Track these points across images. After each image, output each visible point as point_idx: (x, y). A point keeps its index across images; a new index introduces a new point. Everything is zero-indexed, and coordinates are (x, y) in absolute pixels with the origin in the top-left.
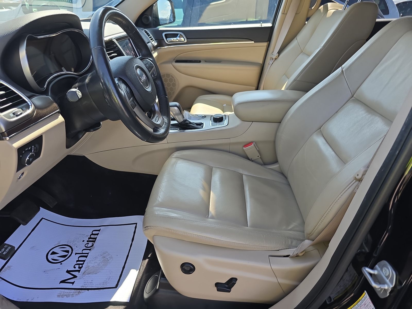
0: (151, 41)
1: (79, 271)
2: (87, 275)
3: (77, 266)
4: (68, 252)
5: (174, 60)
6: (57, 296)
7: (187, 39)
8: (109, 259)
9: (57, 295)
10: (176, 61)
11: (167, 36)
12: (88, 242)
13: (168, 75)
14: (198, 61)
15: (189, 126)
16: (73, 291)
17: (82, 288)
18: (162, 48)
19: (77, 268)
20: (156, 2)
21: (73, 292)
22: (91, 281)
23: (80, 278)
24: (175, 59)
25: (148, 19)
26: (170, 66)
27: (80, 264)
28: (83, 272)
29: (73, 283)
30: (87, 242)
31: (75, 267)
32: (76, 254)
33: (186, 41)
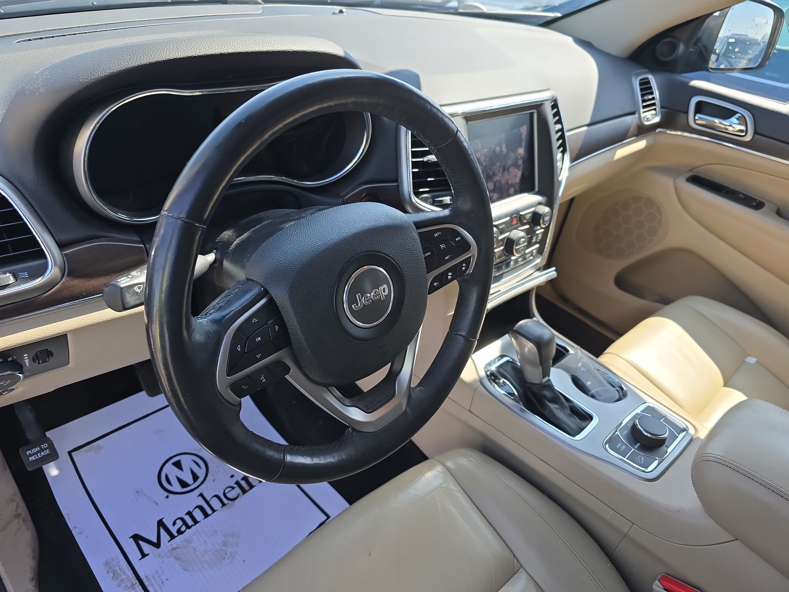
0: (642, 110)
1: (172, 537)
2: (172, 559)
3: (179, 523)
4: (195, 477)
5: (690, 171)
6: (104, 561)
7: (756, 133)
8: (228, 554)
9: (106, 560)
10: (692, 176)
11: (700, 108)
12: (236, 486)
13: (650, 203)
14: (754, 203)
15: (545, 406)
16: (130, 572)
17: (145, 580)
18: (668, 132)
19: (174, 530)
20: (728, 9)
21: (128, 577)
22: (164, 579)
23: (159, 556)
24: (695, 170)
25: (674, 47)
26: (667, 182)
27: (188, 522)
28: (175, 546)
29: (144, 555)
30: (235, 484)
31: (174, 524)
32: (201, 495)
33: (748, 138)
